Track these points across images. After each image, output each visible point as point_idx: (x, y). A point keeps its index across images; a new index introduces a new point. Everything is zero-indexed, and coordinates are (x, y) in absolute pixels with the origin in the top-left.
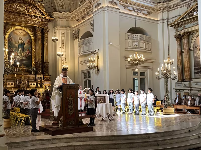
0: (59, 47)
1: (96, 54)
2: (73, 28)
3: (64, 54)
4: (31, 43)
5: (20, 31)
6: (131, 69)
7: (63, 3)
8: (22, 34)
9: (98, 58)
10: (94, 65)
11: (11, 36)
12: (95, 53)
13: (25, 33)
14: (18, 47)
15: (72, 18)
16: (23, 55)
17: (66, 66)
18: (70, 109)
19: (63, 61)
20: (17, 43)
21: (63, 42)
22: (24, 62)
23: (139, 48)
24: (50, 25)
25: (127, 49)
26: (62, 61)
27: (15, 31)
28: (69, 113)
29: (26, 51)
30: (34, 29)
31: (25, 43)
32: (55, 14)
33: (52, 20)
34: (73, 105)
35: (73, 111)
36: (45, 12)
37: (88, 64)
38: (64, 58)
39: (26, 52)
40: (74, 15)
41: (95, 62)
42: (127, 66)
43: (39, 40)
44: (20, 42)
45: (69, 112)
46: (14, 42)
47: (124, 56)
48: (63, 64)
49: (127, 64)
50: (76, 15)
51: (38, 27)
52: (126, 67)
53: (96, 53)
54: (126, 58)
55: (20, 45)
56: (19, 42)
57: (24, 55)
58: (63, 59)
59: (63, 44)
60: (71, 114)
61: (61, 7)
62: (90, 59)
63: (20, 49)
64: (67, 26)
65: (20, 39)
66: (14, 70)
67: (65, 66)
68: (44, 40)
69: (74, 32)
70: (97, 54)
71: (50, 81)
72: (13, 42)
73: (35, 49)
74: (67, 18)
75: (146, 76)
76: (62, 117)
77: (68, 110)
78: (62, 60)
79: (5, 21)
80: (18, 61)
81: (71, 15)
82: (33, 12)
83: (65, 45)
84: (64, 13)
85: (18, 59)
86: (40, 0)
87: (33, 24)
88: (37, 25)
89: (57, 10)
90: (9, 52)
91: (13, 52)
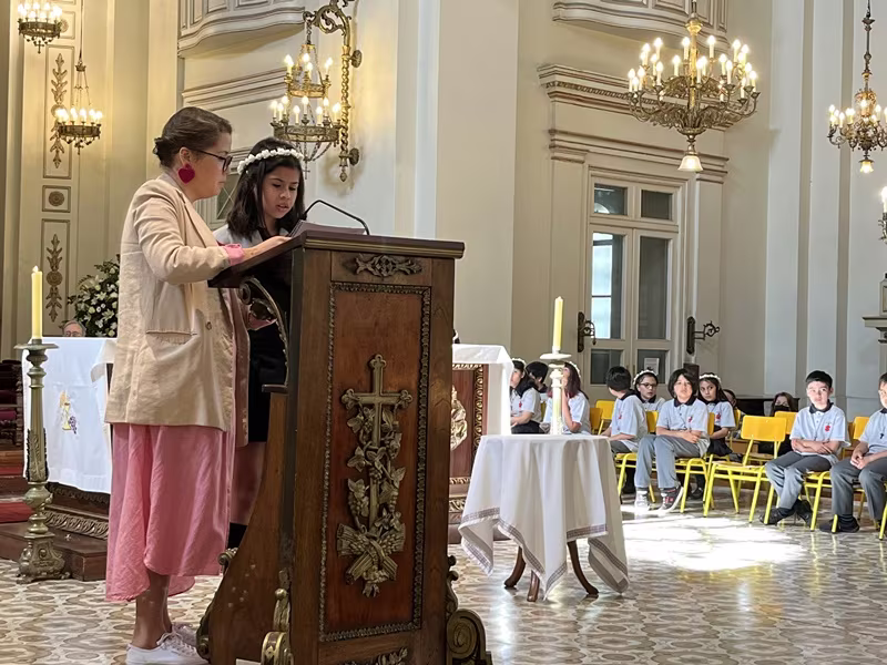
1: (336, 27)
3: (69, 19)
6: (586, 165)
9: (355, 65)
10: (319, 111)
12: (329, 21)
17: (83, 112)
18: (366, 521)
19: (59, 74)
23: (650, 10)
25: (562, 12)
26: (52, 77)
28: (360, 568)
34: (398, 477)
35: (399, 545)
37: (278, 107)
38: (67, 55)
41: (329, 91)
42: (557, 137)
45: (355, 557)
47: (541, 61)
48: (58, 95)
49: (559, 127)
52: (551, 147)
53: (338, 21)
54: (559, 78)
58: (60, 61)
60: (379, 576)
62: (289, 62)
67: (75, 118)
70: (345, 27)
75: (679, 223)
76: (282, 614)
77: (348, 531)
78: (53, 65)
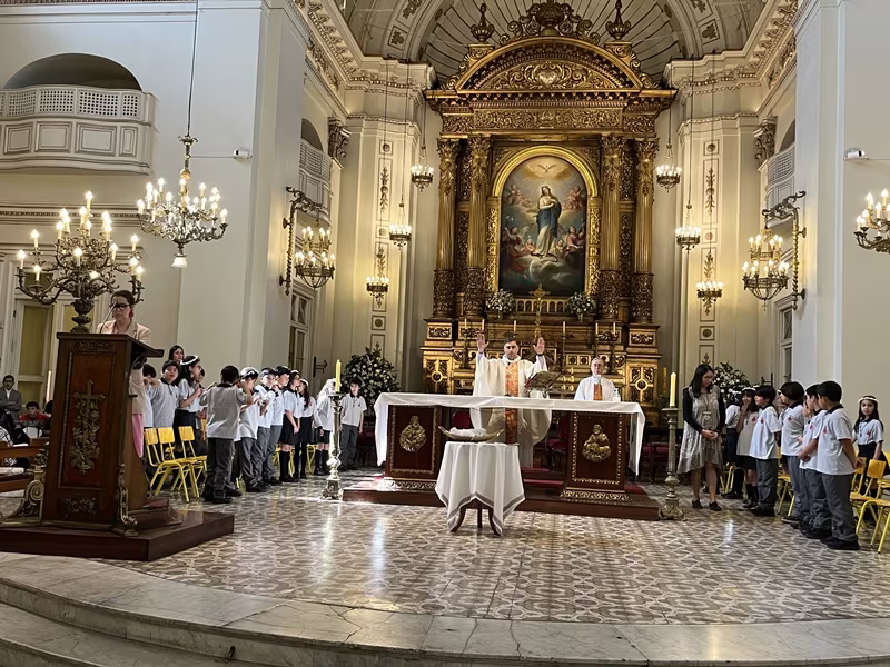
0: (686, 204)
2: (756, 115)
3: (713, 233)
4: (585, 203)
5: (547, 162)
7: (718, 18)
8: (553, 172)
9: (804, 236)
11: (514, 187)
12: (782, 212)
13: (563, 167)
14: (538, 221)
15: (749, 73)
16: (552, 250)
18: (81, 444)
19: (708, 263)
22: (557, 277)
24: (664, 123)
26: (705, 266)
27: (528, 166)
28: (75, 463)
29: (565, 233)
30: (592, 145)
31: (563, 204)
32: (678, 71)
33: (672, 99)
35: (95, 456)
36: (638, 72)
38: (713, 252)
39: (565, 238)
40: (753, 59)
43: (612, 185)
44: (546, 201)
46: (524, 205)
48: (708, 275)
50: (763, 54)
51: (609, 138)
53: (789, 212)
55: (543, 216)
56: (541, 203)
57: (557, 250)
58: (709, 257)
59: (711, 190)
61: (705, 35)
63: (543, 230)
64: (737, 113)
65: (544, 194)
66: (521, 309)
68: (634, 186)
69: (758, 133)
70: (794, 215)
71: (653, 351)
72: (520, 205)
73: (599, 225)
74: (729, 77)
77: (72, 447)
78: (705, 259)
79: (487, 134)
80: (535, 273)
81: (743, 62)
82: (592, 80)
83: (718, 197)
84: (710, 57)
85: (536, 267)
86: (618, 28)
87: (588, 128)
88: (603, 128)
89: (691, 51)
90: (502, 244)
91: (518, 242)
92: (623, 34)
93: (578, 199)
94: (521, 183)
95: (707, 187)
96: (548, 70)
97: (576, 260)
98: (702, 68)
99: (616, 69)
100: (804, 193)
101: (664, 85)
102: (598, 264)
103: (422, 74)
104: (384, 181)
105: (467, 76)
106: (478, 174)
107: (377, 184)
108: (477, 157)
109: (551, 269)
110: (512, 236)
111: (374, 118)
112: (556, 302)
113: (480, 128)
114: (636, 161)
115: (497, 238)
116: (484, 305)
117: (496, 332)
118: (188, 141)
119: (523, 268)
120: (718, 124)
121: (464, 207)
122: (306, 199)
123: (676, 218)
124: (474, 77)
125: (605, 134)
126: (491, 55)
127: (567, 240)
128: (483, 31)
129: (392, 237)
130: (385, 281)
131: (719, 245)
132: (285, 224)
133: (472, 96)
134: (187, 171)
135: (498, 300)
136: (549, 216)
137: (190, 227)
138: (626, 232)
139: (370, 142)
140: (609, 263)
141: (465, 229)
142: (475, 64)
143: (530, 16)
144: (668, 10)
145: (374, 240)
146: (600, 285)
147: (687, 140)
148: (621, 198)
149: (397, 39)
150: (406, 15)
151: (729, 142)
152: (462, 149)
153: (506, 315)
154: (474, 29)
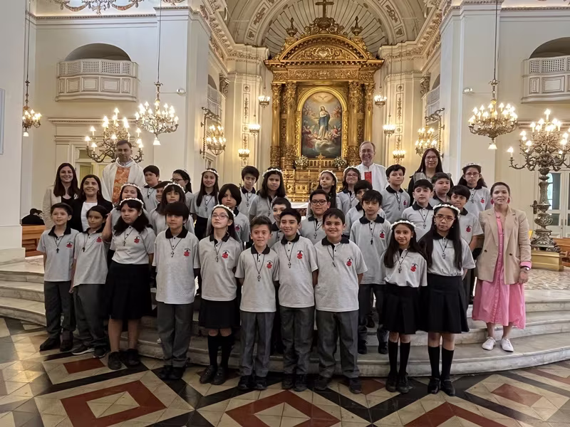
0: (388, 115)
1: (436, 119)
2: (421, 72)
3: (400, 128)
4: (341, 114)
5: (323, 95)
7: (403, 24)
8: (326, 100)
9: (444, 129)
11: (308, 107)
12: (434, 118)
13: (331, 97)
14: (319, 123)
15: (418, 52)
16: (326, 137)
20: (317, 116)
21: (400, 104)
22: (328, 149)
23: (565, 93)
24: (378, 76)
27: (314, 96)
29: (332, 129)
30: (345, 87)
31: (331, 115)
32: (385, 51)
33: (382, 64)
36: (366, 51)
38: (400, 137)
39: (332, 131)
40: (420, 45)
43: (354, 106)
44: (323, 114)
46: (312, 115)
50: (424, 43)
51: (352, 83)
53: (437, 117)
55: (322, 120)
56: (320, 115)
57: (328, 137)
58: (399, 139)
59: (400, 108)
61: (397, 33)
63: (321, 128)
64: (412, 71)
65: (322, 110)
66: (311, 165)
68: (364, 106)
69: (422, 81)
70: (440, 119)
72: (310, 115)
73: (348, 125)
74: (408, 54)
79: (295, 82)
80: (318, 148)
81: (415, 47)
82: (344, 55)
83: (403, 111)
84: (400, 44)
85: (318, 145)
86: (356, 30)
87: (343, 79)
88: (349, 78)
89: (390, 42)
90: (302, 134)
91: (310, 133)
92: (359, 33)
93: (338, 112)
94: (311, 105)
95: (398, 106)
96: (323, 50)
97: (337, 141)
98: (396, 49)
99: (356, 50)
100: (444, 109)
101: (378, 58)
102: (348, 144)
103: (264, 52)
104: (246, 104)
105: (285, 53)
106: (290, 101)
107: (243, 106)
108: (290, 92)
109: (326, 146)
110: (308, 131)
111: (241, 73)
112: (328, 161)
113: (291, 78)
114: (365, 94)
115: (299, 130)
116: (294, 163)
117: (300, 176)
118: (158, 84)
119: (312, 146)
120: (404, 77)
121: (284, 116)
122: (212, 113)
123: (383, 121)
124: (288, 53)
125: (350, 81)
126: (296, 43)
127: (333, 132)
128: (292, 31)
129: (251, 131)
130: (247, 151)
131: (403, 134)
132: (202, 124)
133: (287, 63)
134: (158, 99)
135: (301, 160)
136: (324, 121)
137: (160, 126)
138: (360, 128)
139: (239, 85)
140: (352, 143)
141: (284, 127)
142: (289, 48)
143: (315, 24)
144: (380, 21)
145: (242, 132)
146: (348, 153)
147: (389, 84)
148: (358, 112)
149: (251, 35)
150: (255, 23)
151: (408, 85)
152: (283, 89)
153: (305, 167)
154: (288, 30)
